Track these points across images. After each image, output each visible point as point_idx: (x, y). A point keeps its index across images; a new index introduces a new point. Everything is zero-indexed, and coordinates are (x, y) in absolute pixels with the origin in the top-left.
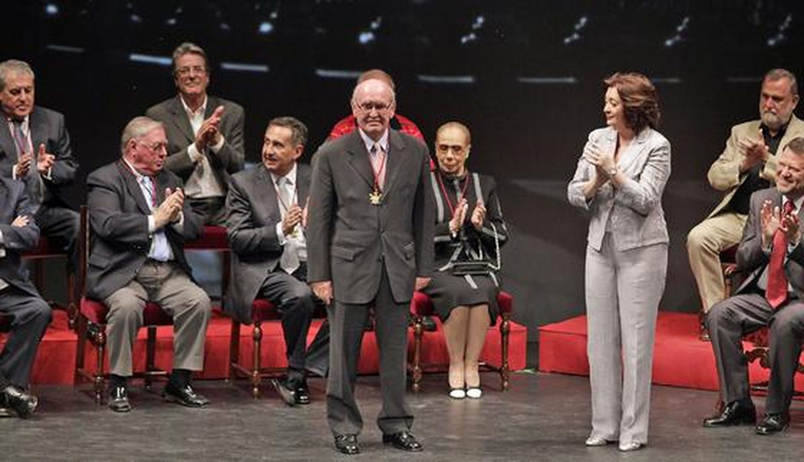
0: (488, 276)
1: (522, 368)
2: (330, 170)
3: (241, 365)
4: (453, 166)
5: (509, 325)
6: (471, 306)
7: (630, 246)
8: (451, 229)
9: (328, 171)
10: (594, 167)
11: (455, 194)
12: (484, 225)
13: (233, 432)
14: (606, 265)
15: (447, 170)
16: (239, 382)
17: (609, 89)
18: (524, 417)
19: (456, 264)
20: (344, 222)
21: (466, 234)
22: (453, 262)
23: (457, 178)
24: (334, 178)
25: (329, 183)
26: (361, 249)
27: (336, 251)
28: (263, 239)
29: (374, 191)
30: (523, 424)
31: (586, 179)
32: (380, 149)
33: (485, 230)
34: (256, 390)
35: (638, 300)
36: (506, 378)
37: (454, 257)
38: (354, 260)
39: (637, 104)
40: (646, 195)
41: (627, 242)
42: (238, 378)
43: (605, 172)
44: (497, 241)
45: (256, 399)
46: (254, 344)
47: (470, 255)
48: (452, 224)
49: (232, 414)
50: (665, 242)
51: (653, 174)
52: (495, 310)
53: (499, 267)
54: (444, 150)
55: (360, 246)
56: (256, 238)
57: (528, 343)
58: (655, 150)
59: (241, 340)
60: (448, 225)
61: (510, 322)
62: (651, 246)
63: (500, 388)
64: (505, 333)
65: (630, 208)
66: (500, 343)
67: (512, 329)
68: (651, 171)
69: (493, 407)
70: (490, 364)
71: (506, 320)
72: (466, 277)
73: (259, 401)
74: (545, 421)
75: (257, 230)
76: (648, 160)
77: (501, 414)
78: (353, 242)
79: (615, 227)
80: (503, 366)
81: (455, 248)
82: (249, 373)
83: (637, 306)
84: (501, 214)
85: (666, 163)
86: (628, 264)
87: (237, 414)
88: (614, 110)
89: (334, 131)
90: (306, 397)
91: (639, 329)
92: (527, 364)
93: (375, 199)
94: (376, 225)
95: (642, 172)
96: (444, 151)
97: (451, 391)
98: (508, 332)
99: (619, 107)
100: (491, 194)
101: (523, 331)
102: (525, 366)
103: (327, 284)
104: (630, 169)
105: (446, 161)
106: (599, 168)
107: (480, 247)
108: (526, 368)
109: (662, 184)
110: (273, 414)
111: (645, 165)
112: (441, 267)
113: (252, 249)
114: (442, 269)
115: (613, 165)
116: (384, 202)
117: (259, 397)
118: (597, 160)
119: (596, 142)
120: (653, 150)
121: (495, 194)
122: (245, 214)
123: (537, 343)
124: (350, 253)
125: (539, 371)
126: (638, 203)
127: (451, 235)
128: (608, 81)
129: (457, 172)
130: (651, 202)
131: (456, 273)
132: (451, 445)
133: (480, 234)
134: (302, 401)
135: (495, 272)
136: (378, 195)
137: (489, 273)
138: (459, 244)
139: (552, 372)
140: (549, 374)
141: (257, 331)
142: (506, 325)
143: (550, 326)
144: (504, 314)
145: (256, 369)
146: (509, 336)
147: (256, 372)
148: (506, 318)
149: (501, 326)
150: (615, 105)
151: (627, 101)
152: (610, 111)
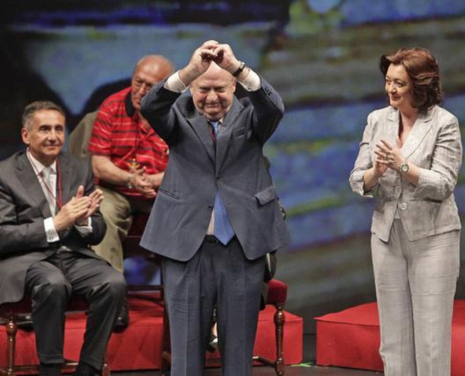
1: (299, 362)
5: (283, 315)
7: (423, 235)
36: (281, 373)
39: (426, 82)
41: (418, 231)
46: (9, 339)
50: (457, 229)
57: (305, 335)
58: (443, 128)
61: (285, 313)
62: (444, 233)
64: (279, 323)
66: (274, 335)
67: (286, 320)
68: (444, 153)
70: (263, 357)
71: (281, 310)
76: (437, 141)
79: (405, 214)
80: (277, 360)
82: (4, 372)
88: (400, 90)
92: (303, 357)
98: (283, 322)
99: (406, 88)
101: (299, 322)
102: (301, 359)
108: (303, 362)
111: (436, 146)
123: (314, 335)
125: (316, 365)
128: (389, 58)
139: (331, 366)
140: (327, 368)
141: (12, 325)
142: (280, 316)
143: (327, 316)
144: (278, 304)
145: (11, 366)
146: (284, 327)
147: (10, 370)
148: (280, 308)
149: (276, 317)
150: (402, 85)
151: (416, 79)
152: (394, 91)
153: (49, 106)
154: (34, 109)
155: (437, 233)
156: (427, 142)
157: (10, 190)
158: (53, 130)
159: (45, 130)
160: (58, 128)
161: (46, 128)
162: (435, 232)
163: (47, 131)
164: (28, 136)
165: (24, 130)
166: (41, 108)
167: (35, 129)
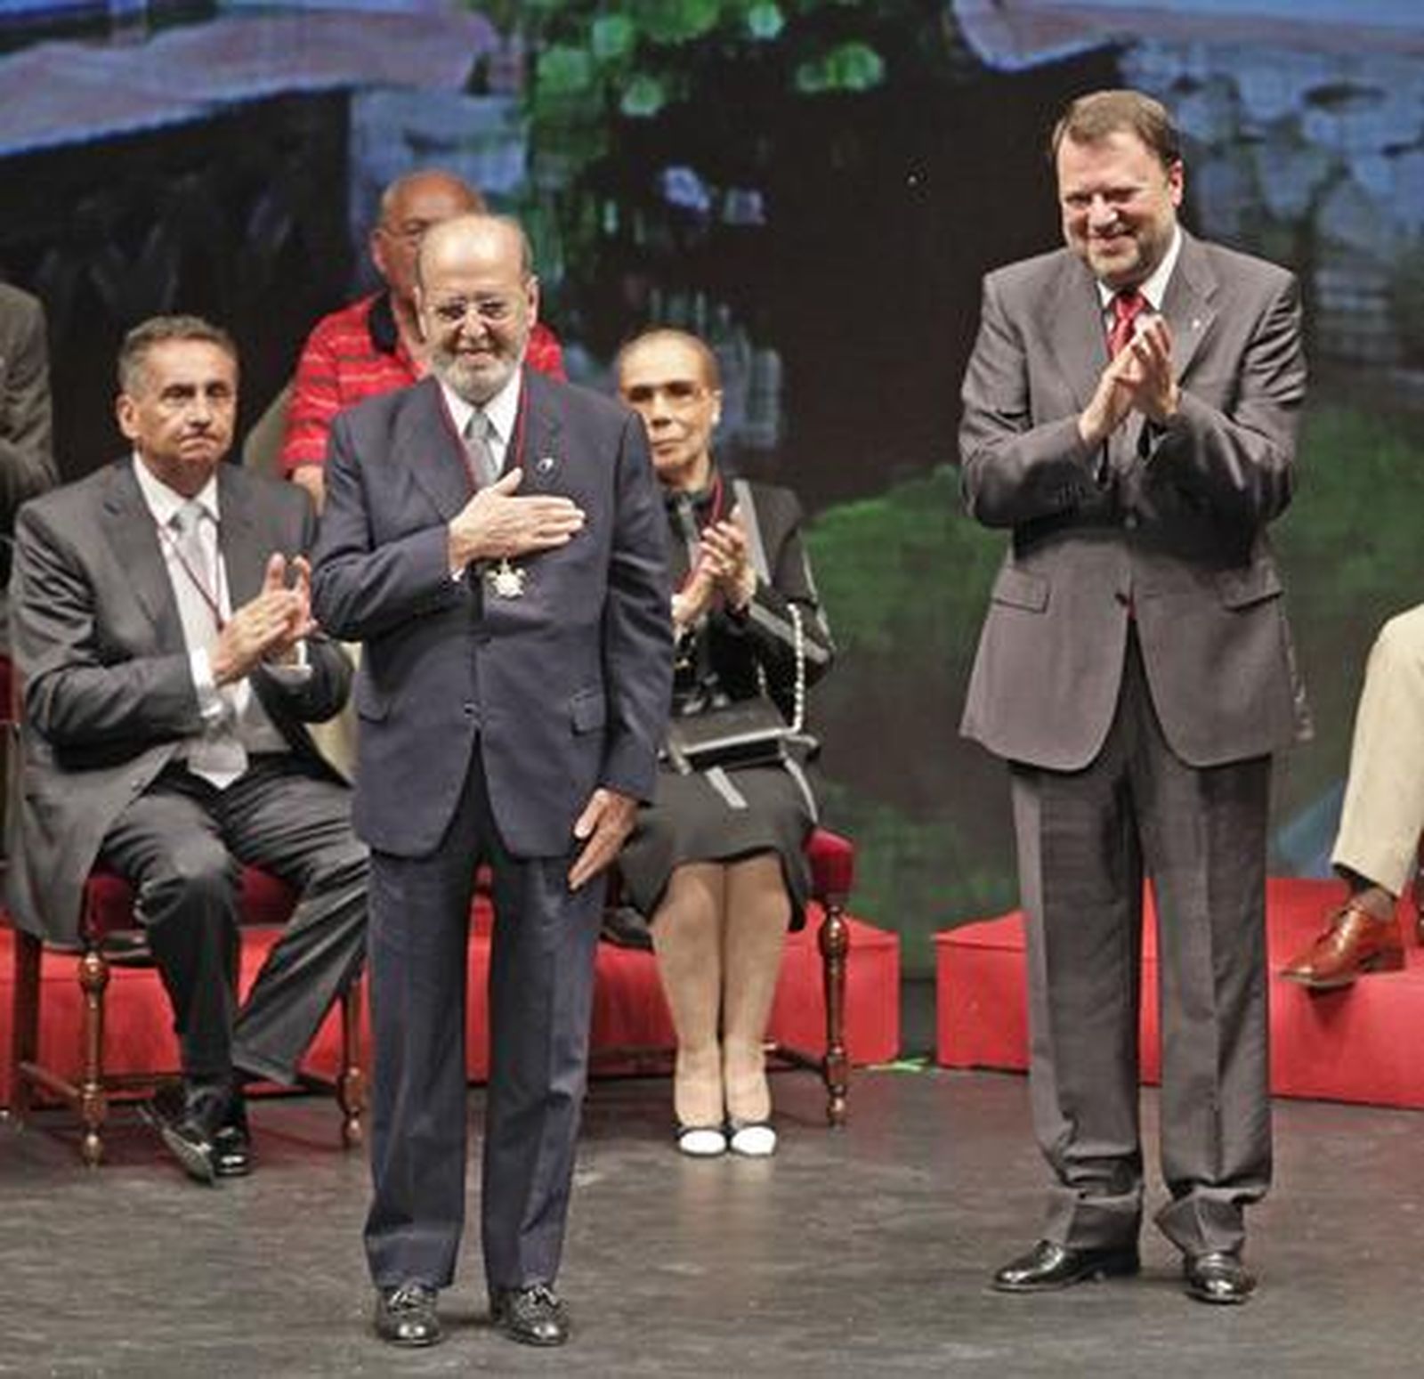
1: (889, 1057)
3: (46, 1065)
4: (676, 441)
5: (844, 932)
13: (29, 1269)
16: (42, 1118)
18: (893, 1204)
23: (689, 496)
28: (148, 699)
30: (891, 1225)
34: (92, 1140)
36: (839, 1089)
42: (39, 1107)
45: (93, 1167)
46: (87, 1003)
49: (19, 1213)
52: (802, 884)
54: (641, 400)
56: (125, 693)
57: (905, 982)
59: (44, 990)
61: (850, 922)
63: (825, 1119)
64: (832, 952)
67: (853, 942)
69: (804, 1175)
70: (790, 1046)
71: (837, 914)
72: (710, 772)
73: (103, 1171)
74: (958, 1214)
77: (825, 1195)
80: (829, 1053)
82: (74, 1092)
84: (812, 587)
87: (36, 1215)
89: (311, 347)
90: (238, 1159)
92: (903, 1044)
97: (683, 1134)
98: (844, 951)
101: (888, 945)
102: (895, 1049)
108: (901, 1056)
110: (149, 1212)
117: (103, 1162)
122: (77, 624)
123: (931, 981)
125: (937, 1065)
132: (677, 1290)
134: (228, 1171)
139: (975, 1068)
140: (965, 1073)
141: (93, 964)
142: (836, 930)
143: (967, 929)
144: (831, 897)
145: (92, 1076)
146: (848, 961)
147: (91, 1087)
148: (835, 909)
149: (823, 932)
153: (190, 330)
154: (148, 338)
157: (81, 565)
158: (201, 396)
159: (178, 396)
160: (214, 389)
161: (183, 392)
163: (183, 399)
164: (136, 417)
165: (125, 403)
166: (169, 335)
167: (153, 396)
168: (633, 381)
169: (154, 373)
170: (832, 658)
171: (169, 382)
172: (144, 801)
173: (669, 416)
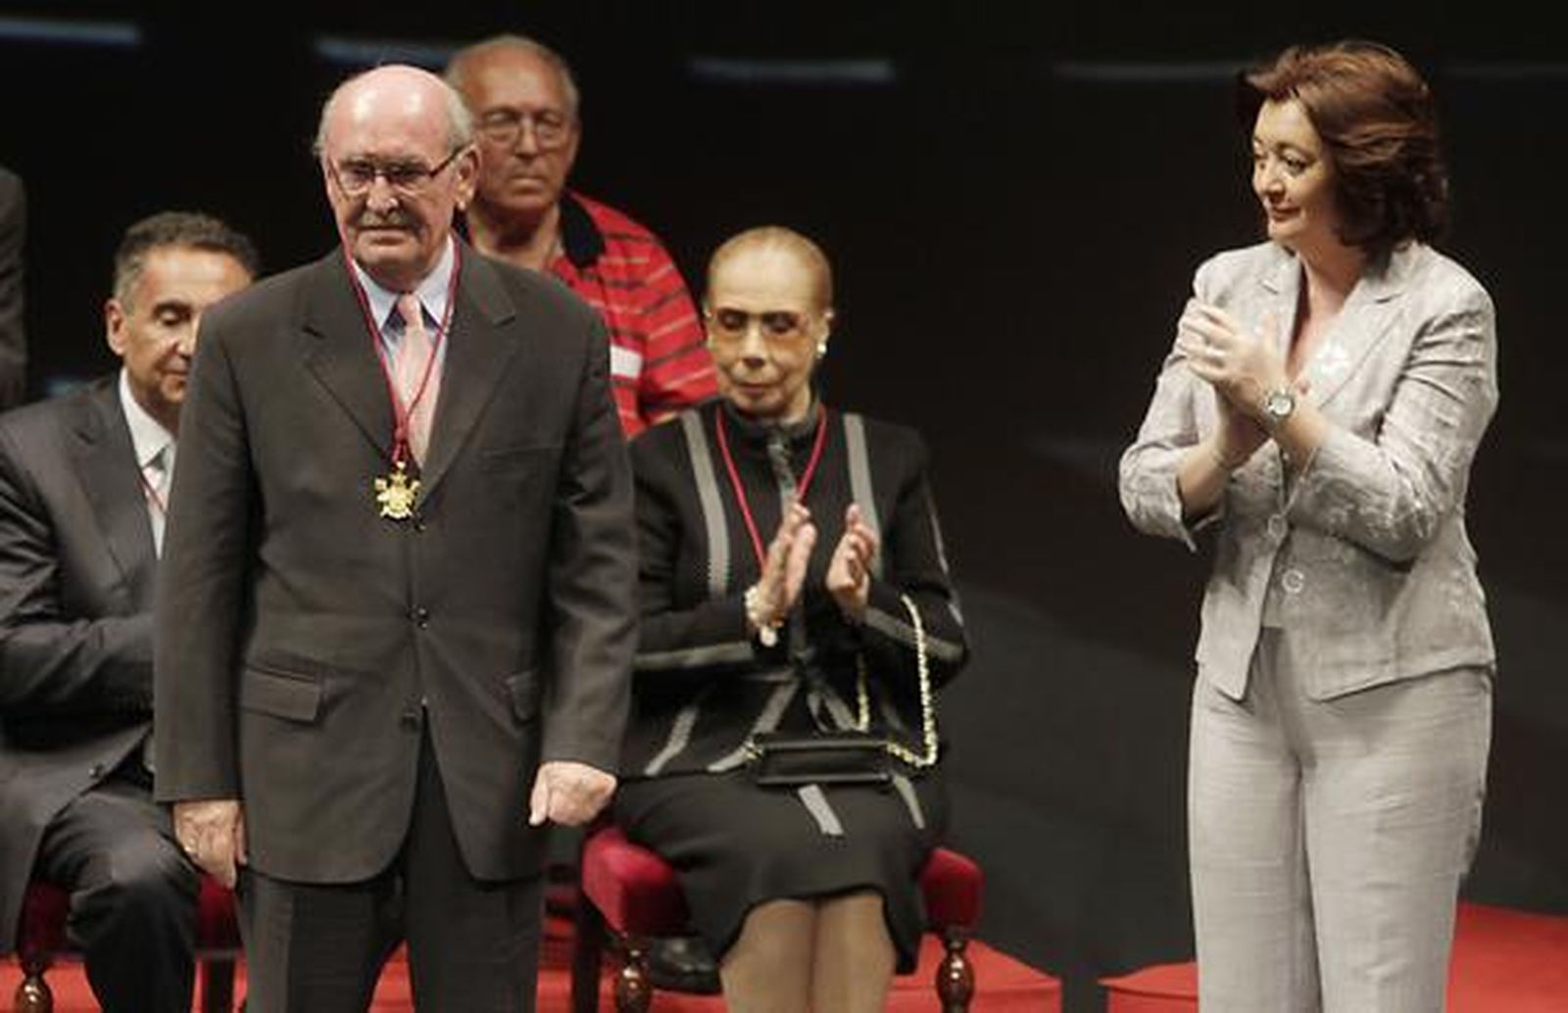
0: (886, 788)
2: (238, 399)
4: (768, 386)
5: (968, 971)
6: (821, 898)
7: (1355, 680)
8: (753, 615)
9: (227, 394)
10: (1211, 388)
11: (776, 489)
12: (875, 598)
14: (1263, 749)
15: (741, 400)
17: (1267, 108)
19: (772, 746)
20: (287, 587)
21: (811, 637)
22: (760, 739)
23: (783, 430)
24: (251, 428)
25: (233, 440)
26: (347, 682)
27: (260, 689)
28: (109, 664)
29: (394, 469)
31: (1187, 439)
32: (419, 319)
33: (876, 618)
35: (1379, 877)
37: (767, 723)
38: (317, 724)
39: (1381, 156)
40: (1403, 487)
41: (1340, 666)
43: (1252, 406)
44: (922, 660)
47: (826, 716)
48: (757, 600)
50: (1483, 662)
51: (1427, 413)
52: (910, 915)
53: (932, 759)
54: (730, 327)
55: (344, 672)
56: (83, 656)
58: (1436, 323)
60: (744, 599)
62: (1428, 676)
64: (954, 997)
65: (1347, 539)
67: (981, 984)
68: (1423, 401)
71: (959, 952)
72: (803, 792)
75: (80, 630)
76: (1410, 362)
78: (317, 655)
79: (1296, 611)
81: (773, 687)
83: (1376, 900)
84: (943, 563)
85: (1481, 373)
86: (1348, 745)
88: (1297, 185)
91: (1387, 981)
93: (396, 499)
94: (395, 593)
95: (1388, 408)
96: (731, 334)
98: (967, 995)
99: (1315, 173)
100: (907, 491)
101: (1047, 993)
103: (222, 811)
104: (1346, 399)
105: (740, 369)
106: (1228, 394)
107: (861, 688)
109: (1462, 451)
111: (1401, 378)
112: (716, 759)
113: (65, 692)
114: (718, 767)
115: (1280, 382)
116: (426, 508)
118: (1218, 363)
119: (1221, 302)
120: (1427, 325)
121: (926, 489)
122: (38, 566)
124: (305, 696)
126: (1372, 516)
127: (756, 640)
128: (1259, 81)
129: (782, 409)
130: (1422, 519)
131: (768, 780)
133: (859, 632)
135: (918, 776)
136: (408, 484)
137: (890, 780)
138: (784, 676)
141: (32, 993)
142: (958, 970)
144: (952, 929)
146: (972, 1010)
148: (956, 945)
149: (944, 971)
150: (1300, 166)
151: (1343, 146)
152: (1277, 187)
154: (147, 239)
155: (1405, 675)
156: (1378, 365)
162: (1399, 670)
163: (177, 322)
164: (123, 330)
165: (112, 308)
166: (174, 236)
167: (142, 313)
168: (725, 300)
169: (149, 285)
170: (966, 655)
171: (162, 298)
172: (95, 795)
173: (764, 355)
